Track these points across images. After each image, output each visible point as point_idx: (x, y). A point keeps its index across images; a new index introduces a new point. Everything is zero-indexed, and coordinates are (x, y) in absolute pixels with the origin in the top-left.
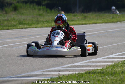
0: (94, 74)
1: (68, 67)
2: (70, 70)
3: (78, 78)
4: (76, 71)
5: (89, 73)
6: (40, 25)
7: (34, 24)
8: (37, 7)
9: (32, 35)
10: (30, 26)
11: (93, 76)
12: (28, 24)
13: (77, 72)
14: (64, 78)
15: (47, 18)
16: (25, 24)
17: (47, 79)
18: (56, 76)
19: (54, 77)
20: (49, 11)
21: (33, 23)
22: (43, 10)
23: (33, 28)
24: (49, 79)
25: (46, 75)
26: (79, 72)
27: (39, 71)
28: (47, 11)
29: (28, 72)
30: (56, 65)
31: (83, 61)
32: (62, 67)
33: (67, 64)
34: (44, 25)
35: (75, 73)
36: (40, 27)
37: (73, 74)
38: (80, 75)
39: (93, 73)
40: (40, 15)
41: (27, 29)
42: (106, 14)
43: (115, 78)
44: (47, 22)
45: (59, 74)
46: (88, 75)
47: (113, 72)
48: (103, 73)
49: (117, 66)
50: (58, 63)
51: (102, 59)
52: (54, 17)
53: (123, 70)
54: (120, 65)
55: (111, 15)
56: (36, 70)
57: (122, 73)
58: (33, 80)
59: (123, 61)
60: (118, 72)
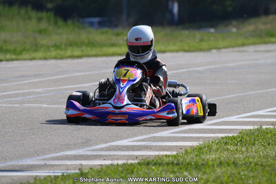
0: (157, 166)
1: (102, 149)
2: (106, 156)
3: (123, 175)
4: (118, 159)
5: (148, 164)
6: (40, 54)
7: (28, 50)
8: (34, 14)
9: (23, 76)
10: (19, 57)
11: (156, 170)
12: (14, 52)
13: (120, 162)
14: (91, 175)
15: (56, 38)
16: (7, 51)
17: (55, 176)
18: (75, 169)
19: (69, 171)
20: (60, 22)
21: (24, 50)
22: (49, 20)
23: (25, 59)
24: (58, 176)
25: (53, 166)
26: (125, 162)
27: (38, 158)
28: (56, 23)
29: (12, 159)
30: (74, 144)
32: (88, 149)
33: (100, 143)
34: (49, 54)
35: (115, 162)
36: (40, 59)
37: (112, 165)
38: (128, 167)
39: (155, 164)
40: (40, 32)
41: (10, 62)
42: (186, 32)
43: (205, 177)
44: (57, 47)
45: (80, 164)
46: (145, 169)
47: (200, 162)
48: (177, 164)
49: (210, 148)
50: (80, 141)
51: (177, 132)
52: (72, 37)
53: (222, 159)
54: (215, 147)
55: (198, 34)
56: (29, 155)
57: (221, 164)
58: (23, 177)
59: (223, 138)
60: (211, 163)
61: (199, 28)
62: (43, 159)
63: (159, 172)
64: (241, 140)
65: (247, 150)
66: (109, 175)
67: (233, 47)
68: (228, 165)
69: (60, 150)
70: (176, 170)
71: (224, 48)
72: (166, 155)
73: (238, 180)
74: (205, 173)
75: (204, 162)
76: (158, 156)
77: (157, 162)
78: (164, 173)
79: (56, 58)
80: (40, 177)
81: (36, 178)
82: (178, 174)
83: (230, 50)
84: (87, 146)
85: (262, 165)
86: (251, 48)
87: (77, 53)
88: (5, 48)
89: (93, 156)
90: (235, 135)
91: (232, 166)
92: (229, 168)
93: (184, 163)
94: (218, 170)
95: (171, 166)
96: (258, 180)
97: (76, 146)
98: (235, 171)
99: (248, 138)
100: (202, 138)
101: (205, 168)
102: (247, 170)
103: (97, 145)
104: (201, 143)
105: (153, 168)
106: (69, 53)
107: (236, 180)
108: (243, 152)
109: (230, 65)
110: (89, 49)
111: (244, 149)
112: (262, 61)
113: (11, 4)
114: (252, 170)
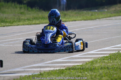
0: (74, 70)
1: (49, 63)
2: (51, 66)
3: (59, 74)
4: (56, 67)
5: (70, 69)
6: (21, 23)
7: (16, 22)
8: (18, 6)
9: (14, 33)
10: (12, 24)
11: (73, 72)
12: (10, 22)
13: (57, 69)
14: (45, 75)
15: (28, 16)
16: (6, 22)
17: (29, 75)
18: (37, 72)
19: (35, 73)
20: (30, 9)
21: (14, 21)
22: (25, 8)
23: (15, 25)
24: (30, 76)
25: (28, 71)
26: (59, 68)
27: (21, 68)
28: (28, 9)
29: (10, 69)
30: (37, 61)
31: (63, 57)
32: (43, 63)
33: (48, 61)
34: (25, 23)
35: (55, 69)
36: (22, 25)
38: (61, 71)
39: (73, 69)
40: (21, 13)
41: (8, 27)
42: (85, 12)
43: (95, 74)
44: (28, 20)
45: (40, 70)
46: (68, 71)
47: (92, 68)
48: (83, 69)
49: (97, 62)
50: (39, 60)
51: (82, 55)
52: (35, 15)
53: (102, 66)
54: (99, 61)
55: (90, 12)
56: (18, 67)
57: (101, 68)
58: (15, 76)
59: (102, 57)
60: (97, 68)
61: (91, 10)
62: (24, 68)
63: (75, 73)
64: (110, 58)
65: (113, 62)
66: (52, 74)
67: (106, 18)
68: (105, 69)
69: (31, 64)
70: (82, 71)
71: (102, 18)
72: (77, 65)
73: (109, 75)
74: (95, 72)
75: (94, 68)
76: (74, 66)
77: (74, 68)
78: (77, 73)
79: (28, 24)
80: (22, 76)
81: (20, 76)
82: (83, 73)
83: (105, 19)
84: (43, 62)
85: (119, 68)
86: (113, 18)
87: (37, 22)
88: (6, 21)
89: (45, 66)
90: (108, 55)
91: (107, 69)
92: (105, 70)
93: (85, 68)
94: (101, 71)
95: (79, 70)
96: (118, 75)
97: (38, 62)
98: (108, 71)
99: (113, 57)
100: (93, 57)
101: (95, 70)
102: (113, 71)
103: (47, 61)
104: (93, 59)
105: (72, 71)
106: (34, 22)
107: (108, 75)
108: (111, 63)
109: (104, 25)
110: (43, 20)
111: (112, 62)
112: (118, 24)
113: (8, 2)
114: (115, 71)
